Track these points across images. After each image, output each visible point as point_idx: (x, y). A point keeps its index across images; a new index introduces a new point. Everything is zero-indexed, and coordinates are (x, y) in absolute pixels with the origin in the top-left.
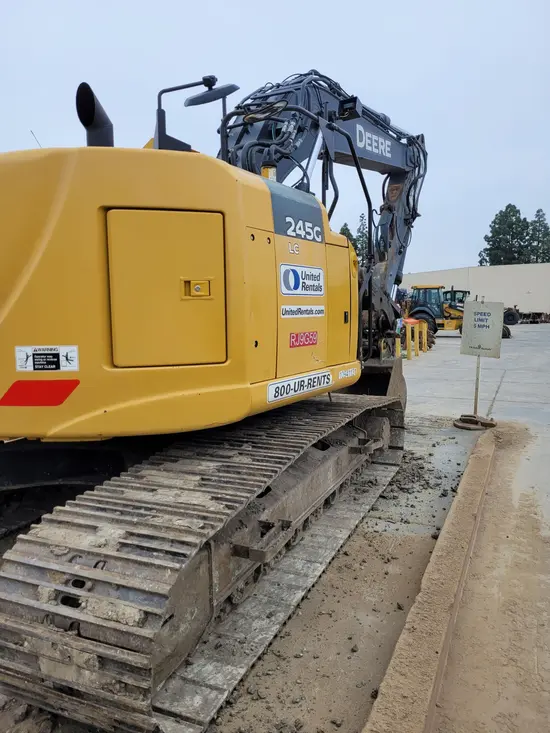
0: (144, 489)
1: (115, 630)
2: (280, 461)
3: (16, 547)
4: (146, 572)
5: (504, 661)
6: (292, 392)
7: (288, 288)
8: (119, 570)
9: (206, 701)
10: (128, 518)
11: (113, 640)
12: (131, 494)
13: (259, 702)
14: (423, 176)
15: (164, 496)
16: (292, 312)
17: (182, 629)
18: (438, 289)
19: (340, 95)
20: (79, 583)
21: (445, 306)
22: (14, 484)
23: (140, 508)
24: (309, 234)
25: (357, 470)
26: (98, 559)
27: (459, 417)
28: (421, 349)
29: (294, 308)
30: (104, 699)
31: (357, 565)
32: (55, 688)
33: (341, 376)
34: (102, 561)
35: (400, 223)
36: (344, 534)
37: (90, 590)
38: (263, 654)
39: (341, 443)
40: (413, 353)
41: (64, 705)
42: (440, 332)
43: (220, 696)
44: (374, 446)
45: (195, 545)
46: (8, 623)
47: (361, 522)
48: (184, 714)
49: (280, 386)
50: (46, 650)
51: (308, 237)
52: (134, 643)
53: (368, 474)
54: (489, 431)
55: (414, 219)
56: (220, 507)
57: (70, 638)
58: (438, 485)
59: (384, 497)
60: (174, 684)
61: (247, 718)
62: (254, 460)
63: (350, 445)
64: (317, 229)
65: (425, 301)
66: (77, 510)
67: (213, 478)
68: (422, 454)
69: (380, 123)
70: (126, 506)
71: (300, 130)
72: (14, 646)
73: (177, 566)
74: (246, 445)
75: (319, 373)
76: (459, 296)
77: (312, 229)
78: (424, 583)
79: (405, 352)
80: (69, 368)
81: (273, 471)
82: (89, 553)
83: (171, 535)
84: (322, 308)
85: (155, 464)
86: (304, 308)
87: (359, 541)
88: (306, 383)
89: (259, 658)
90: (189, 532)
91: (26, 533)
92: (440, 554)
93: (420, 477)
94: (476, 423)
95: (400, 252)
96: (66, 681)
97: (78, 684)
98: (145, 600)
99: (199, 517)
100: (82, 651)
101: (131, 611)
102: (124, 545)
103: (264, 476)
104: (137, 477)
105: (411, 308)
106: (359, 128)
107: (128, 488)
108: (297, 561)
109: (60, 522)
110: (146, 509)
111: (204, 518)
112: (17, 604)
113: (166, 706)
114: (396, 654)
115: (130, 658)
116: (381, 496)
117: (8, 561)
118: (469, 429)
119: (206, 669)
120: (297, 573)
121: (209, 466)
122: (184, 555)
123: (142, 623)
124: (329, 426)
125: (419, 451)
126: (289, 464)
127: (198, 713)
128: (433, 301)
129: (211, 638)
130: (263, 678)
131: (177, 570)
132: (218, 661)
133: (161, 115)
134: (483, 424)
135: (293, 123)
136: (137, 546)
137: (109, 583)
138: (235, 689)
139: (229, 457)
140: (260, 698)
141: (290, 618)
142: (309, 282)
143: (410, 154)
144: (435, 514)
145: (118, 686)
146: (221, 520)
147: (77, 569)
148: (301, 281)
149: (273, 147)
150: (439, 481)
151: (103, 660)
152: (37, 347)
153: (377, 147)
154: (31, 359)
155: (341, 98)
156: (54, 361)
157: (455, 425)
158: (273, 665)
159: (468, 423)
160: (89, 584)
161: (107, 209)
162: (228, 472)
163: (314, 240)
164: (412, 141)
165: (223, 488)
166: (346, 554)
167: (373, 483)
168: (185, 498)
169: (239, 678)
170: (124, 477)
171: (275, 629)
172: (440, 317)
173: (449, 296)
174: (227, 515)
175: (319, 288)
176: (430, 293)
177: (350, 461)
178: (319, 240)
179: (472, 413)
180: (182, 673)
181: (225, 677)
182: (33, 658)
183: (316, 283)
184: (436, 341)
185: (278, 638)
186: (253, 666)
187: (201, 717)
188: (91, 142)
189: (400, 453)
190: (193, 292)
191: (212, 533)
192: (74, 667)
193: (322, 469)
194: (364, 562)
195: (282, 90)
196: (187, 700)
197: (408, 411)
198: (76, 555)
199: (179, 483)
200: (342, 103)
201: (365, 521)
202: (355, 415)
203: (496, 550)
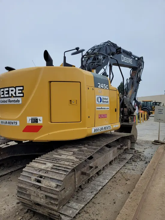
0: (58, 155)
1: (50, 189)
2: (95, 149)
3: (26, 167)
4: (58, 175)
5: (158, 209)
6: (99, 131)
7: (98, 102)
8: (51, 174)
9: (73, 212)
10: (54, 162)
11: (49, 191)
12: (54, 156)
13: (87, 214)
14: (143, 68)
15: (63, 157)
16: (99, 109)
17: (67, 192)
18: (150, 102)
19: (116, 47)
20: (41, 177)
21: (153, 107)
22: (25, 154)
23: (57, 159)
24: (105, 87)
25: (120, 155)
26: (46, 171)
27: (153, 141)
28: (144, 120)
29: (100, 107)
30: (46, 207)
31: (118, 181)
32: (34, 204)
33: (114, 127)
34: (47, 172)
35: (135, 83)
36: (115, 172)
37: (44, 179)
38: (89, 202)
39: (115, 146)
40: (142, 121)
41: (37, 208)
42: (151, 115)
43: (77, 211)
44: (125, 148)
45: (70, 169)
46: (24, 186)
47: (120, 169)
48: (67, 215)
49: (96, 129)
50: (33, 194)
51: (104, 88)
52: (54, 192)
53: (124, 156)
54: (163, 145)
55: (140, 81)
56: (78, 160)
57: (38, 190)
58: (145, 160)
59: (128, 163)
60: (65, 207)
61: (83, 217)
62: (88, 149)
63: (118, 147)
64: (107, 86)
65: (147, 105)
66: (41, 159)
67: (76, 153)
68: (141, 151)
69: (129, 54)
70: (54, 159)
71: (104, 58)
72: (25, 192)
73: (65, 173)
74: (86, 145)
75: (107, 126)
76: (158, 104)
77: (106, 86)
78: (136, 186)
79: (139, 121)
80: (40, 122)
81: (93, 152)
82: (44, 170)
83: (64, 166)
84: (109, 107)
85: (62, 149)
86: (103, 107)
87: (119, 175)
88: (103, 128)
89: (88, 203)
90: (69, 165)
91: (28, 164)
92: (142, 179)
93: (140, 158)
94: (159, 143)
95: (135, 91)
96: (37, 202)
97: (40, 203)
98: (57, 182)
99: (72, 162)
100: (41, 194)
101: (54, 184)
102: (52, 168)
103: (90, 153)
104: (57, 152)
105: (142, 107)
106: (122, 56)
107: (54, 154)
108: (100, 178)
109: (37, 162)
110: (58, 160)
111: (73, 162)
112: (26, 181)
113: (62, 212)
114: (125, 204)
115: (53, 196)
116: (127, 163)
117: (24, 171)
118: (157, 144)
119: (73, 204)
120: (100, 182)
121: (75, 150)
122: (67, 171)
123: (56, 187)
124: (110, 141)
125: (140, 150)
126: (97, 150)
127: (71, 215)
128: (149, 105)
129: (75, 197)
130: (89, 208)
131: (65, 175)
132: (77, 202)
133: (65, 58)
134: (161, 143)
135: (102, 56)
136: (56, 169)
137: (48, 177)
138: (81, 210)
139: (81, 148)
140: (88, 213)
141: (97, 193)
142: (104, 100)
143: (138, 62)
144: (143, 168)
145: (50, 203)
146: (77, 163)
147: (41, 173)
148: (102, 100)
149: (96, 63)
150: (145, 159)
151: (46, 196)
152: (32, 117)
153: (128, 61)
154: (31, 120)
155: (117, 48)
156: (36, 121)
157: (152, 143)
158: (92, 205)
159: (156, 142)
160: (43, 177)
161: (50, 82)
162: (81, 152)
163: (106, 89)
164: (139, 59)
165: (79, 155)
166: (115, 178)
167: (125, 159)
168: (69, 157)
169: (82, 207)
170: (53, 152)
171: (93, 196)
172: (151, 111)
173: (154, 104)
174: (79, 162)
175: (107, 102)
176: (148, 103)
177: (117, 152)
178: (108, 89)
179: (158, 140)
180: (67, 204)
181: (78, 207)
182: (29, 195)
183: (107, 101)
184: (149, 118)
185: (94, 198)
186: (86, 205)
187: (71, 216)
188: (47, 65)
189: (134, 151)
190: (72, 103)
191: (75, 166)
192: (39, 198)
193: (109, 153)
194: (120, 180)
195: (99, 47)
196: (68, 211)
197: (138, 138)
198: (41, 170)
199: (67, 154)
200: (117, 50)
201: (121, 169)
202: (118, 138)
203: (160, 179)
